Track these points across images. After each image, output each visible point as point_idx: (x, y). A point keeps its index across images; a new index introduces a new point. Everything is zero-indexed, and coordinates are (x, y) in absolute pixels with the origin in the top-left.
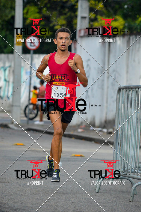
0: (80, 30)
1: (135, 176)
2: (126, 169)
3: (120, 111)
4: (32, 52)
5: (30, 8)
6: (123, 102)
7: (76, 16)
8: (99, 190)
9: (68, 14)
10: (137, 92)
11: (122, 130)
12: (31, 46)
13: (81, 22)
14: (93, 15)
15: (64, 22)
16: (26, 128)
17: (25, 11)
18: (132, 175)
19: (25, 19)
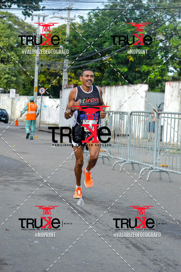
0: (64, 85)
4: (42, 95)
5: (41, 75)
7: (62, 79)
8: (72, 158)
12: (41, 92)
13: (64, 82)
14: (70, 79)
15: (57, 82)
16: (39, 130)
17: (39, 77)
19: (39, 81)
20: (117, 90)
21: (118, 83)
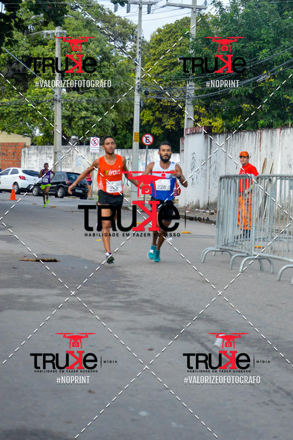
0: (187, 129)
1: (234, 249)
2: (226, 243)
3: (222, 196)
4: (147, 147)
5: (145, 111)
6: (224, 188)
7: (184, 118)
8: (204, 261)
9: (177, 116)
10: (235, 180)
11: (223, 211)
12: (146, 142)
13: (187, 123)
14: (197, 117)
15: (173, 123)
17: (141, 114)
18: (231, 248)
19: (141, 121)
20: (283, 135)
21: (286, 123)
